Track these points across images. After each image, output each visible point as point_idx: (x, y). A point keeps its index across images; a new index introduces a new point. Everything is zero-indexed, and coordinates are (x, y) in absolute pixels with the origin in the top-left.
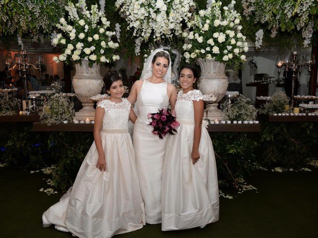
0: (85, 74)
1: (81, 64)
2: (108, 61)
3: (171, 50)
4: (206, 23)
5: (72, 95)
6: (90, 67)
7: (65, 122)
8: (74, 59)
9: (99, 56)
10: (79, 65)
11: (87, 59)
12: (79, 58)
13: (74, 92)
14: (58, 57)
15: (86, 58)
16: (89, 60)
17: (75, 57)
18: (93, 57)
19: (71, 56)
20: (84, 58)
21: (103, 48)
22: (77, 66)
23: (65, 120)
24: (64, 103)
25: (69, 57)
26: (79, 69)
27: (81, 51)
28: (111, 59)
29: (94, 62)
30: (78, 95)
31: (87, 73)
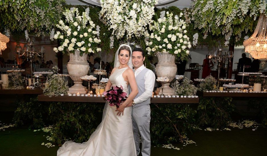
0: (77, 61)
1: (74, 54)
2: (93, 52)
3: (135, 45)
4: (162, 27)
5: (66, 75)
6: (80, 55)
7: (62, 95)
8: (70, 50)
9: (88, 48)
10: (72, 54)
11: (79, 50)
12: (73, 49)
13: (68, 73)
14: (58, 48)
15: (78, 50)
16: (81, 51)
17: (71, 48)
18: (83, 49)
19: (68, 48)
20: (76, 49)
21: (90, 43)
22: (71, 55)
23: (62, 93)
24: (61, 81)
25: (66, 48)
26: (73, 57)
27: (74, 44)
28: (96, 50)
29: (84, 52)
30: (71, 76)
31: (78, 60)
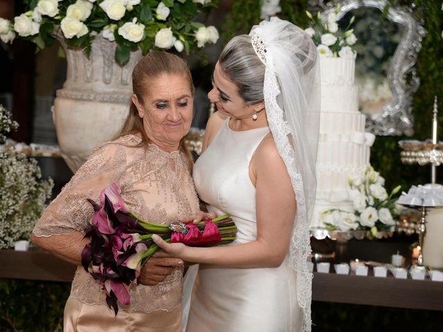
0: (100, 86)
1: (88, 53)
2: (179, 46)
3: (386, 8)
5: (47, 151)
6: (117, 61)
7: (21, 246)
8: (69, 35)
9: (153, 25)
10: (80, 53)
11: (111, 37)
12: (85, 31)
13: (55, 141)
14: (13, 22)
15: (108, 33)
16: (119, 39)
17: (73, 26)
18: (133, 32)
19: (58, 22)
20: (99, 30)
22: (75, 58)
23: (21, 238)
24: (22, 179)
25: (49, 24)
26: (81, 65)
27: (90, 6)
28: (191, 39)
29: (134, 46)
30: (69, 154)
31: (107, 82)
